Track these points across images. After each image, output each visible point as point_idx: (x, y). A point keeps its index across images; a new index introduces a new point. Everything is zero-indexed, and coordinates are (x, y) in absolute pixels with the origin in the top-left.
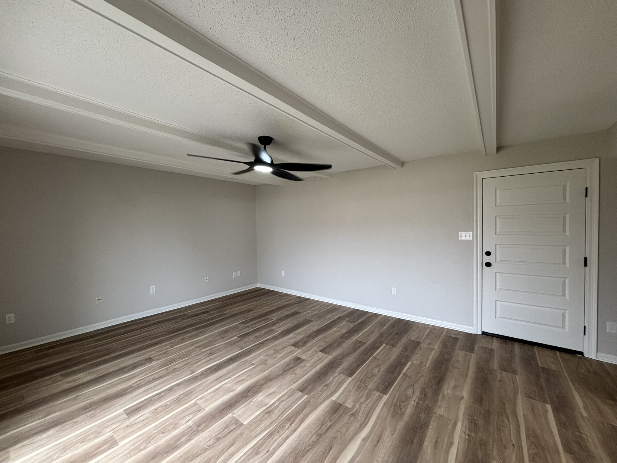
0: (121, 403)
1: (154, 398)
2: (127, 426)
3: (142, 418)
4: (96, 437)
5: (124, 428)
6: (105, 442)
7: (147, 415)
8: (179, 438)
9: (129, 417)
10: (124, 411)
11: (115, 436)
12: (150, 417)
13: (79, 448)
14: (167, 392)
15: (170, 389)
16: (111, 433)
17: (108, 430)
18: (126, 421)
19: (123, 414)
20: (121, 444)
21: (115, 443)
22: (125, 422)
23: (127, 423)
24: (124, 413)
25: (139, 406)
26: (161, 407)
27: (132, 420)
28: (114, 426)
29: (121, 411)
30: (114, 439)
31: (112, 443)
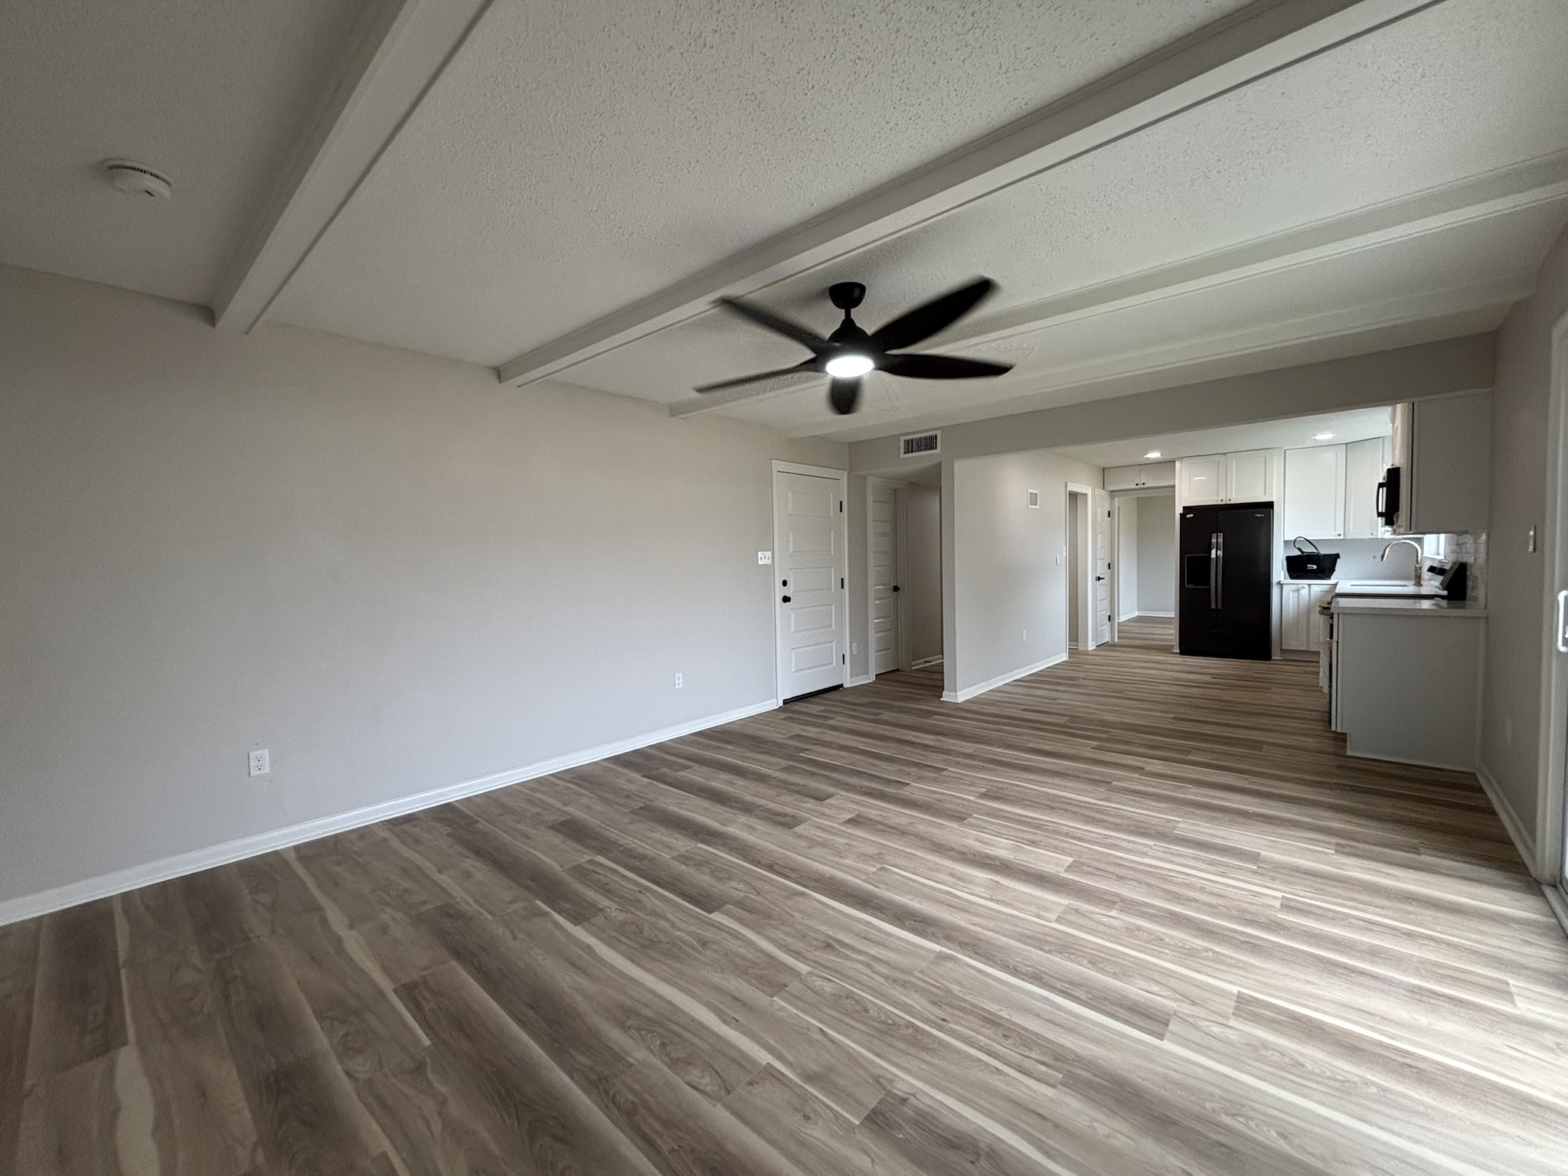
0: (1144, 1063)
1: (1083, 996)
2: (1194, 1003)
3: (1155, 988)
4: (1265, 1045)
5: (1203, 1007)
6: (1257, 1019)
7: (1142, 983)
8: (1151, 917)
9: (1170, 1015)
10: (1161, 1037)
11: (1231, 1011)
12: (1142, 975)
13: (1315, 1061)
14: (1046, 979)
15: (1037, 978)
16: (1232, 1023)
17: (1230, 1034)
18: (1183, 1013)
19: (1172, 1033)
20: (1235, 989)
21: (1241, 999)
22: (1188, 1015)
23: (1185, 1008)
24: (1168, 1035)
25: (1126, 1015)
26: (1102, 971)
27: (1172, 1005)
28: (1216, 1029)
29: (1166, 1045)
30: (1237, 1008)
31: (1245, 1007)
